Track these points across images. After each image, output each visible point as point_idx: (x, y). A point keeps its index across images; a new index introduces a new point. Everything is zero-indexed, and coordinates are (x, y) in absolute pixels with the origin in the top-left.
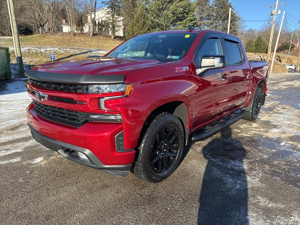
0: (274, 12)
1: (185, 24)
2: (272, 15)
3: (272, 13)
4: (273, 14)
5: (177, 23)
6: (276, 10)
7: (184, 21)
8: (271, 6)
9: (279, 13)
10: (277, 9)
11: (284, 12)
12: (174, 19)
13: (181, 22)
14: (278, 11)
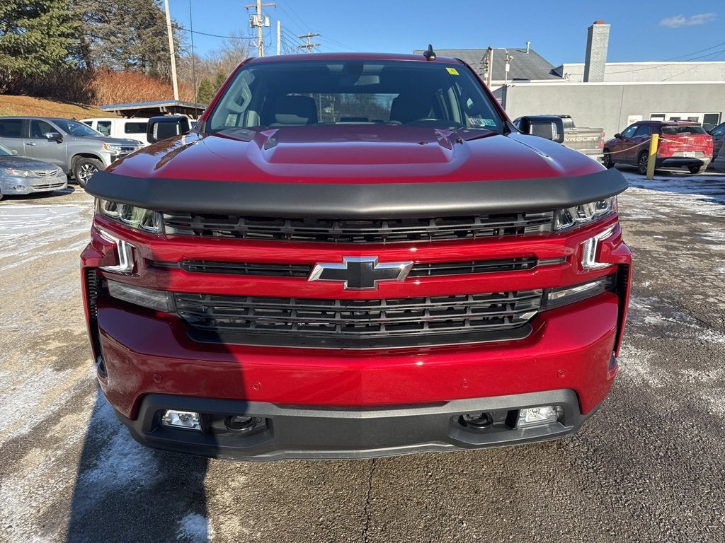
0: (257, 19)
1: (49, 29)
2: (253, 26)
3: (252, 23)
4: (257, 25)
5: (19, 23)
6: (259, 16)
7: (43, 18)
8: (247, 6)
9: (267, 24)
10: (262, 15)
11: (279, 22)
12: (9, 8)
13: (35, 22)
14: (264, 20)
